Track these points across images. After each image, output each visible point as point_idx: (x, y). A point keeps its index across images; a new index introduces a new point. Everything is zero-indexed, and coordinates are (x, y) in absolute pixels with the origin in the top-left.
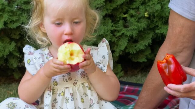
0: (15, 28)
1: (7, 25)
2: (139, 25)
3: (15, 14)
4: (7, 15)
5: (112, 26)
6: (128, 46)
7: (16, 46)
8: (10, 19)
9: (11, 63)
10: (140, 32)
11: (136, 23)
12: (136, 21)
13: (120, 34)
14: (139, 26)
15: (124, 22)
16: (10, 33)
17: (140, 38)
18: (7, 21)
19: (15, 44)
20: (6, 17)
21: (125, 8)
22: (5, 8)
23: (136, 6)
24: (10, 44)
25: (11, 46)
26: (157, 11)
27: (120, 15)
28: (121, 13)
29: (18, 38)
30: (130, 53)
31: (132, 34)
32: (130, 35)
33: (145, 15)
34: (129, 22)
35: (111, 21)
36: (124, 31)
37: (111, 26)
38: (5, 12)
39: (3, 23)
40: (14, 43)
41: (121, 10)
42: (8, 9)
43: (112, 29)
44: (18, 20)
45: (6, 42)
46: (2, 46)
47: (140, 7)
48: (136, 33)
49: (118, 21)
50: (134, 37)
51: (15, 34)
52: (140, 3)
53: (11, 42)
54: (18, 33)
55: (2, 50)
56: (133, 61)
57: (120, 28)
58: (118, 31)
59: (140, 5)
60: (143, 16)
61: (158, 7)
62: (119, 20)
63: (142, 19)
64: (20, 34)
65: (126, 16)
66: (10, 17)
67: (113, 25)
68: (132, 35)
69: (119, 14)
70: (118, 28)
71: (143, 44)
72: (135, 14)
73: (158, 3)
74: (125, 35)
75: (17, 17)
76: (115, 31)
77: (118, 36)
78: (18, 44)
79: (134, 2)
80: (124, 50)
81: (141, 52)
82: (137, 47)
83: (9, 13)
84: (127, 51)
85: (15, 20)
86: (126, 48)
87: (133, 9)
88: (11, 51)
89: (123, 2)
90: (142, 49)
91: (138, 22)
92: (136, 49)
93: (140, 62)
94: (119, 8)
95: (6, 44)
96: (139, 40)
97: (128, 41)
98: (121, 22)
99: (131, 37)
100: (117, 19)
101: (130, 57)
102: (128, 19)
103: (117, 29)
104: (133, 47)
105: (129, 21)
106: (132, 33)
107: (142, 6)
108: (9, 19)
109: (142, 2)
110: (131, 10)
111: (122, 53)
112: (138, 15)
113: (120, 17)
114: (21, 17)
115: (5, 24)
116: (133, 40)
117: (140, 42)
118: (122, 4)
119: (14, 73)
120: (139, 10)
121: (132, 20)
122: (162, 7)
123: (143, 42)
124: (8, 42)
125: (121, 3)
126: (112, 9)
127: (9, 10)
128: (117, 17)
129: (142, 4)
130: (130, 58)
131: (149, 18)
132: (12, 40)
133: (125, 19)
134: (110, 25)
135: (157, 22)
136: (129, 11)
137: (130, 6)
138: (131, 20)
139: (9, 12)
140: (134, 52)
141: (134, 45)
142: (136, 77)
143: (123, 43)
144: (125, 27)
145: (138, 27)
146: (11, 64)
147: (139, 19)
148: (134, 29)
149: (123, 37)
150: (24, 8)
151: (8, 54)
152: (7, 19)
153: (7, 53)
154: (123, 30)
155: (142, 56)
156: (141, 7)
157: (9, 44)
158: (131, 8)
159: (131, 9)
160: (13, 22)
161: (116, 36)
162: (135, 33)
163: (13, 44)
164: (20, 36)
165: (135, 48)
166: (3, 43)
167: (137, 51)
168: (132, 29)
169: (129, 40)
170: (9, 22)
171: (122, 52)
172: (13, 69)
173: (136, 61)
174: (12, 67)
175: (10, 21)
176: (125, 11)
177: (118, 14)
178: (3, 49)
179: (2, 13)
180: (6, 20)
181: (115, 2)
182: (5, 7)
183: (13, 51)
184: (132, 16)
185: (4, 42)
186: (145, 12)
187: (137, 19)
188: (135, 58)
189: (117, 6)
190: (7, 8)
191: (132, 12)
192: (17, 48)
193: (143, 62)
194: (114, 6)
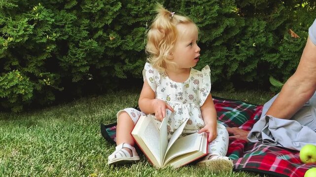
2: (248, 52)
6: (238, 68)
10: (248, 58)
15: (237, 50)
17: (248, 63)
21: (238, 39)
23: (247, 38)
26: (262, 43)
27: (234, 44)
28: (234, 42)
30: (240, 74)
33: (253, 45)
35: (226, 48)
36: (236, 56)
43: (227, 55)
47: (250, 39)
48: (245, 59)
49: (232, 49)
50: (243, 62)
52: (250, 35)
56: (243, 80)
57: (233, 54)
58: (232, 57)
59: (250, 37)
61: (264, 40)
63: (250, 48)
65: (238, 45)
67: (227, 52)
70: (231, 54)
71: (251, 68)
72: (246, 44)
73: (264, 37)
74: (236, 60)
76: (229, 56)
77: (231, 60)
79: (246, 34)
80: (235, 72)
81: (249, 74)
84: (238, 72)
86: (237, 70)
87: (244, 40)
90: (249, 72)
91: (247, 50)
92: (245, 71)
93: (247, 82)
94: (233, 39)
97: (239, 65)
98: (234, 50)
99: (241, 61)
101: (240, 77)
102: (240, 47)
105: (241, 49)
106: (242, 58)
111: (234, 74)
113: (234, 46)
116: (243, 64)
117: (248, 66)
118: (236, 35)
120: (249, 41)
121: (243, 49)
122: (267, 40)
123: (251, 66)
128: (232, 46)
131: (256, 47)
133: (237, 47)
134: (225, 52)
135: (262, 51)
137: (242, 37)
140: (243, 74)
141: (243, 68)
143: (234, 66)
144: (238, 53)
145: (247, 54)
147: (248, 48)
148: (244, 56)
155: (249, 77)
159: (242, 40)
167: (245, 73)
168: (242, 56)
176: (237, 41)
177: (232, 43)
181: (230, 34)
184: (243, 45)
186: (253, 43)
188: (244, 78)
189: (232, 37)
191: (243, 42)
193: (250, 81)
194: (230, 37)
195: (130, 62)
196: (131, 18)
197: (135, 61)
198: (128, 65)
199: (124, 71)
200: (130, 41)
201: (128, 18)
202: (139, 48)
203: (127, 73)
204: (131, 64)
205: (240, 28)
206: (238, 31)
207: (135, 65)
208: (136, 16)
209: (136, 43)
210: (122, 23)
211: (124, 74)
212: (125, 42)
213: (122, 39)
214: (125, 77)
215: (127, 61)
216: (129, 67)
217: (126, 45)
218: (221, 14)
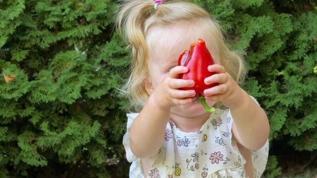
0: (99, 98)
1: (86, 93)
2: (305, 87)
3: (99, 76)
4: (86, 76)
5: (260, 91)
6: (287, 123)
7: (101, 129)
8: (90, 82)
9: (94, 157)
10: (306, 99)
11: (300, 85)
12: (300, 82)
13: (273, 103)
14: (305, 89)
15: (280, 84)
16: (91, 108)
17: (306, 110)
18: (85, 86)
19: (100, 125)
20: (85, 80)
21: (280, 60)
22: (81, 66)
23: (298, 57)
24: (92, 125)
25: (93, 128)
27: (272, 72)
28: (273, 69)
29: (103, 115)
30: (291, 135)
31: (293, 103)
32: (289, 105)
33: (313, 70)
34: (287, 83)
35: (256, 82)
36: (279, 98)
37: (258, 91)
38: (82, 72)
39: (79, 90)
40: (98, 123)
41: (273, 64)
42: (86, 67)
43: (259, 96)
44: (104, 85)
45: (85, 122)
46: (78, 129)
47: (305, 58)
48: (300, 101)
49: (270, 82)
50: (297, 108)
51: (99, 109)
52: (305, 51)
53: (93, 122)
54: (104, 106)
55: (79, 136)
56: (297, 149)
57: (273, 94)
58: (270, 99)
59: (305, 54)
60: (311, 72)
62: (271, 80)
63: (308, 78)
64: (107, 109)
65: (282, 73)
66: (90, 81)
67: (260, 89)
68: (294, 105)
69: (270, 70)
70: (269, 93)
71: (313, 120)
72: (298, 71)
74: (281, 105)
75: (102, 79)
76: (265, 98)
77: (270, 107)
78: (104, 125)
79: (295, 49)
80: (280, 131)
81: (309, 133)
82: (302, 125)
83: (88, 74)
84: (286, 132)
85: (98, 85)
86: (284, 127)
87: (293, 61)
88: (93, 137)
89: (276, 50)
90: (310, 129)
91: (302, 82)
92: (300, 129)
93: (307, 151)
94: (270, 61)
95: (85, 126)
96: (305, 114)
97: (287, 116)
98: (274, 84)
99: (292, 108)
100: (267, 80)
101: (291, 142)
102: (286, 77)
103: (267, 95)
104: (295, 125)
105: (288, 81)
106: (293, 100)
107: (309, 56)
108: (88, 84)
109: (307, 50)
110: (291, 63)
111: (277, 136)
112: (301, 70)
113: (272, 76)
114: (108, 79)
115: (83, 91)
116: (295, 114)
117: (308, 117)
118: (275, 54)
119: (99, 174)
120: (304, 63)
121: (293, 80)
123: (313, 117)
124: (87, 122)
125: (274, 52)
126: (259, 62)
127: (89, 69)
128: (268, 77)
129: (308, 53)
130: (291, 145)
132: (94, 118)
133: (280, 79)
134: (256, 90)
136: (287, 65)
137: (287, 56)
138: (290, 80)
139: (88, 71)
140: (297, 134)
141: (297, 122)
142: (303, 176)
143: (277, 119)
144: (282, 91)
145: (303, 91)
146: (93, 159)
147: (304, 77)
148: (296, 95)
149: (278, 108)
150: (113, 64)
151: (89, 141)
152: (85, 84)
153: (87, 141)
154: (277, 97)
155: (310, 140)
156: (307, 58)
157: (90, 125)
158: (290, 59)
159: (289, 61)
160: (95, 88)
161: (267, 108)
162: (298, 102)
163: (97, 125)
164: (108, 112)
165: (299, 127)
166: (80, 124)
167: (302, 132)
168: (292, 96)
169: (288, 114)
170: (88, 89)
171: (277, 134)
172: (98, 167)
173: (301, 149)
174: (95, 165)
175: (91, 86)
176: (280, 65)
177: (268, 71)
178: (80, 134)
179: (78, 73)
180: (83, 85)
181: (263, 50)
182: (83, 63)
183: (97, 136)
184: (292, 73)
185: (82, 122)
186: (314, 66)
187: (301, 78)
188: (299, 144)
189: (267, 56)
190: (85, 65)
191: (292, 66)
192: (102, 132)
193: (314, 150)
194: (262, 57)
195: (51, 128)
196: (46, 32)
197: (62, 127)
198: (51, 136)
199: (39, 150)
200: (50, 82)
201: (40, 33)
202: (70, 95)
203: (48, 153)
204: (55, 133)
205: (282, 38)
206: (279, 44)
207: (63, 135)
208: (59, 27)
209: (62, 86)
210: (27, 46)
211: (39, 156)
212: (38, 84)
213: (30, 80)
214: (44, 163)
215: (44, 126)
216: (50, 139)
217: (41, 92)
218: (242, 10)
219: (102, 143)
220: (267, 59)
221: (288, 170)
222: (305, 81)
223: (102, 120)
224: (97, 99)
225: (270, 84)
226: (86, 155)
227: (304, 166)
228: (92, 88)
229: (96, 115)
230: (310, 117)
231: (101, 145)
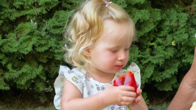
0: (43, 51)
1: (35, 48)
2: (166, 53)
3: (44, 38)
4: (36, 39)
5: (139, 54)
6: (154, 74)
7: (43, 70)
8: (38, 42)
9: (38, 87)
10: (166, 60)
11: (163, 52)
12: (163, 50)
13: (146, 62)
14: (166, 55)
15: (151, 50)
16: (38, 57)
17: (166, 67)
19: (43, 68)
20: (35, 40)
21: (152, 36)
22: (34, 32)
23: (164, 35)
24: (38, 68)
25: (38, 69)
26: (184, 40)
27: (147, 43)
28: (148, 41)
29: (45, 62)
30: (156, 81)
31: (158, 62)
32: (156, 63)
33: (172, 44)
35: (138, 48)
36: (151, 58)
37: (138, 53)
38: (34, 36)
39: (32, 46)
40: (42, 67)
41: (148, 38)
42: (37, 33)
43: (139, 57)
44: (46, 44)
45: (34, 66)
46: (30, 69)
47: (167, 36)
48: (163, 61)
49: (145, 49)
50: (160, 65)
51: (43, 58)
52: (168, 32)
53: (39, 65)
54: (46, 57)
55: (30, 73)
56: (159, 89)
57: (147, 56)
58: (145, 59)
59: (167, 34)
60: (170, 45)
61: (186, 36)
62: (146, 48)
63: (169, 48)
64: (47, 58)
65: (153, 44)
66: (38, 41)
67: (139, 53)
68: (159, 63)
69: (146, 42)
70: (145, 55)
71: (170, 73)
72: (162, 43)
73: (185, 33)
74: (151, 63)
75: (46, 40)
76: (142, 58)
77: (145, 64)
78: (45, 68)
79: (162, 30)
80: (150, 78)
81: (167, 80)
82: (163, 75)
83: (38, 37)
84: (153, 79)
85: (43, 44)
86: (152, 76)
87: (160, 37)
88: (38, 75)
89: (150, 30)
90: (168, 78)
91: (165, 50)
92: (162, 78)
93: (165, 91)
94: (146, 36)
95: (34, 68)
96: (165, 69)
97: (154, 70)
98: (148, 50)
99: (158, 65)
100: (144, 47)
101: (156, 85)
102: (156, 47)
103: (143, 56)
104: (159, 75)
105: (156, 49)
106: (159, 61)
107: (170, 35)
108: (37, 43)
109: (169, 31)
110: (159, 38)
111: (148, 81)
112: (165, 43)
113: (147, 45)
114: (49, 41)
115: (34, 47)
116: (159, 69)
117: (167, 71)
118: (150, 32)
119: (40, 97)
120: (166, 39)
121: (159, 49)
122: (189, 37)
123: (170, 71)
124: (35, 65)
125: (149, 31)
126: (140, 36)
127: (38, 34)
128: (145, 45)
129: (169, 33)
130: (156, 87)
131: (176, 47)
132: (39, 63)
133: (152, 47)
134: (137, 53)
135: (183, 51)
136: (156, 39)
137: (157, 34)
138: (157, 48)
139: (38, 36)
140: (159, 81)
141: (160, 73)
142: (161, 106)
143: (149, 71)
144: (152, 55)
145: (165, 56)
146: (37, 88)
147: (166, 47)
148: (160, 58)
149: (149, 65)
150: (52, 32)
151: (36, 77)
152: (35, 43)
153: (34, 76)
154: (149, 58)
155: (167, 85)
156: (168, 36)
157: (37, 67)
158: (158, 36)
159: (158, 37)
160: (41, 46)
161: (143, 64)
162: (161, 62)
163: (41, 68)
164: (48, 60)
165: (161, 76)
166: (30, 66)
167: (163, 80)
168: (158, 58)
169: (155, 68)
170: (37, 46)
171: (147, 80)
172: (40, 92)
173: (161, 90)
174: (38, 91)
175: (39, 44)
176: (152, 39)
177: (145, 42)
178: (30, 72)
179: (31, 36)
180: (34, 44)
181: (143, 30)
182: (35, 31)
183: (41, 74)
184: (159, 44)
185: (32, 66)
186: (172, 41)
187: (164, 47)
188: (160, 87)
189: (145, 33)
190: (36, 32)
191: (159, 40)
192: (44, 72)
193: (169, 91)
194: (142, 34)
195: (13, 67)
196: (14, 10)
197: (20, 68)
198: (13, 72)
199: (5, 80)
200: (14, 40)
201: (10, 11)
202: (26, 49)
203: (10, 82)
204: (15, 71)
205: (154, 23)
206: (152, 27)
207: (20, 72)
208: (22, 8)
209: (21, 43)
210: (2, 18)
211: (5, 84)
212: (8, 42)
213: (2, 38)
214: (8, 88)
215: (9, 66)
216: (12, 74)
217: (9, 46)
218: (131, 5)
219: (43, 78)
220: (145, 35)
221: (153, 101)
222: (166, 49)
223: (44, 65)
224: (42, 52)
225: (146, 50)
226: (33, 85)
227: (163, 100)
228: (39, 46)
229: (41, 62)
230: (168, 71)
231: (42, 79)
